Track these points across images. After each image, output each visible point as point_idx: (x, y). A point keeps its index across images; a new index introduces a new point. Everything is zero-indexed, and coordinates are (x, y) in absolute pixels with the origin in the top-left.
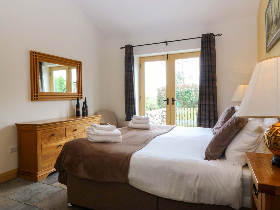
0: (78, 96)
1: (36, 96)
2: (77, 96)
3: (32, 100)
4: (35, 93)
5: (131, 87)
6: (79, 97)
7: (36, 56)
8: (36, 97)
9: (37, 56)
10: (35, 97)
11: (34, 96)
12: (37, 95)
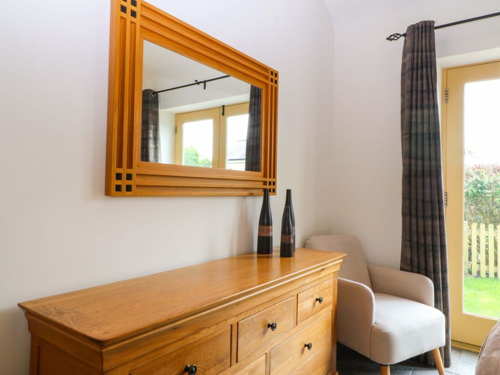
0: (265, 183)
1: (124, 177)
2: (261, 185)
3: (108, 193)
4: (120, 165)
5: (430, 159)
6: (268, 187)
7: (134, 14)
8: (124, 183)
9: (138, 15)
10: (119, 182)
11: (119, 177)
12: (130, 171)
